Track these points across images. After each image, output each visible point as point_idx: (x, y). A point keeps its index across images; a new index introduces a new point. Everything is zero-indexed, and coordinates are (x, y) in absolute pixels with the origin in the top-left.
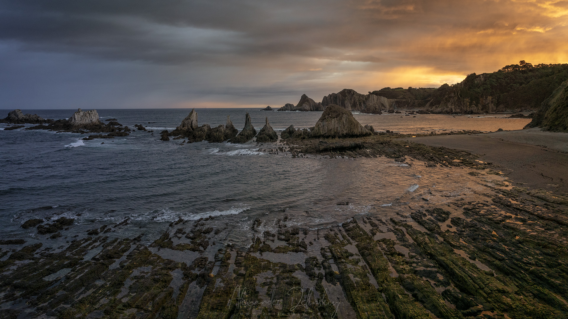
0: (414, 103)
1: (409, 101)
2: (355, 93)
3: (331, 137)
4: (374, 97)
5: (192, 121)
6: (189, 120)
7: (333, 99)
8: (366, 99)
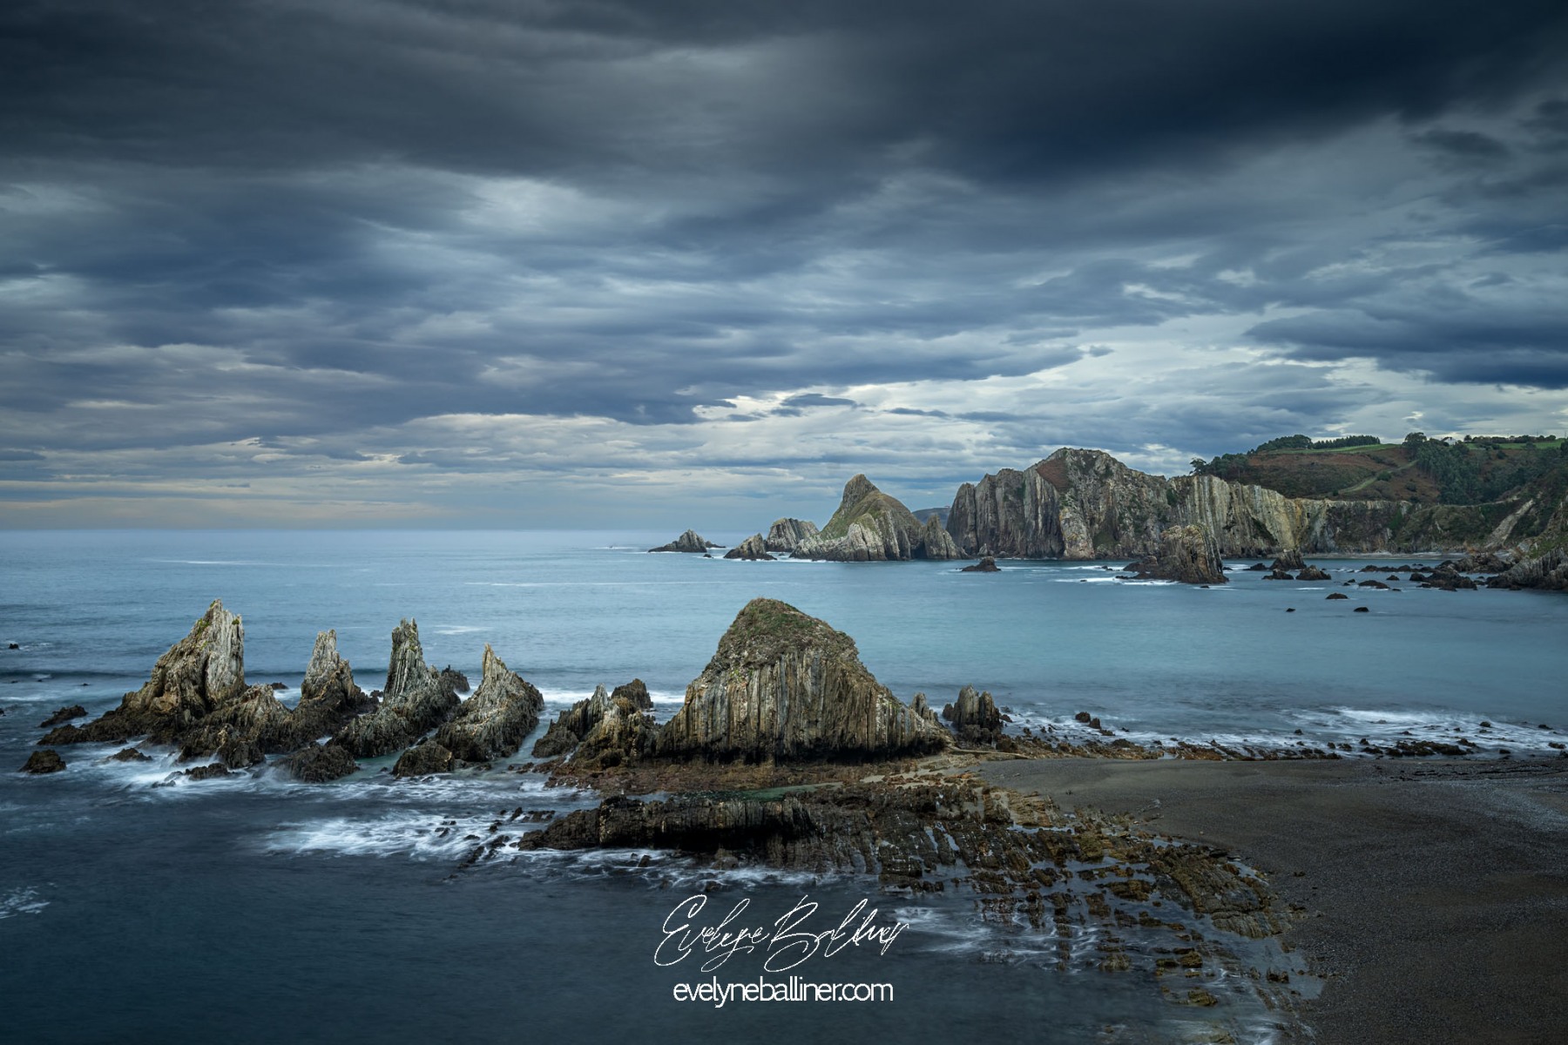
0: (1429, 520)
1: (1404, 511)
2: (1114, 468)
3: (743, 757)
4: (1216, 492)
5: (205, 665)
6: (192, 659)
7: (1006, 498)
8: (1172, 500)
